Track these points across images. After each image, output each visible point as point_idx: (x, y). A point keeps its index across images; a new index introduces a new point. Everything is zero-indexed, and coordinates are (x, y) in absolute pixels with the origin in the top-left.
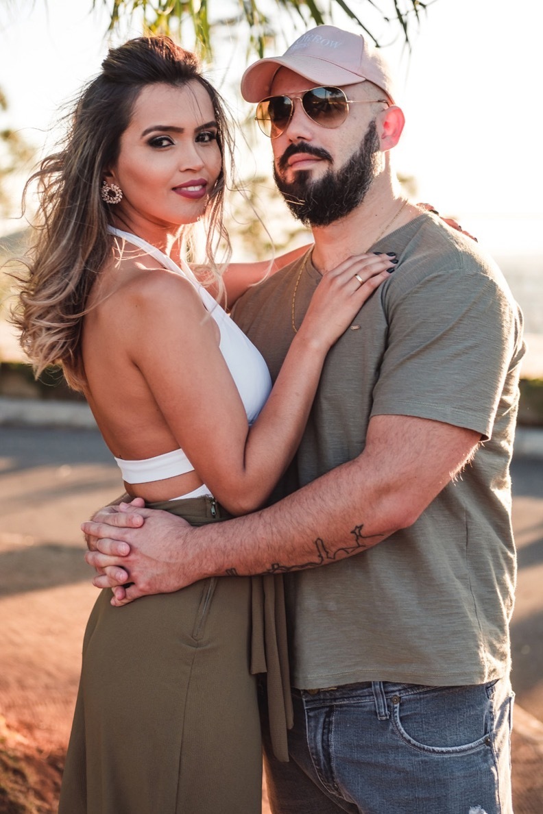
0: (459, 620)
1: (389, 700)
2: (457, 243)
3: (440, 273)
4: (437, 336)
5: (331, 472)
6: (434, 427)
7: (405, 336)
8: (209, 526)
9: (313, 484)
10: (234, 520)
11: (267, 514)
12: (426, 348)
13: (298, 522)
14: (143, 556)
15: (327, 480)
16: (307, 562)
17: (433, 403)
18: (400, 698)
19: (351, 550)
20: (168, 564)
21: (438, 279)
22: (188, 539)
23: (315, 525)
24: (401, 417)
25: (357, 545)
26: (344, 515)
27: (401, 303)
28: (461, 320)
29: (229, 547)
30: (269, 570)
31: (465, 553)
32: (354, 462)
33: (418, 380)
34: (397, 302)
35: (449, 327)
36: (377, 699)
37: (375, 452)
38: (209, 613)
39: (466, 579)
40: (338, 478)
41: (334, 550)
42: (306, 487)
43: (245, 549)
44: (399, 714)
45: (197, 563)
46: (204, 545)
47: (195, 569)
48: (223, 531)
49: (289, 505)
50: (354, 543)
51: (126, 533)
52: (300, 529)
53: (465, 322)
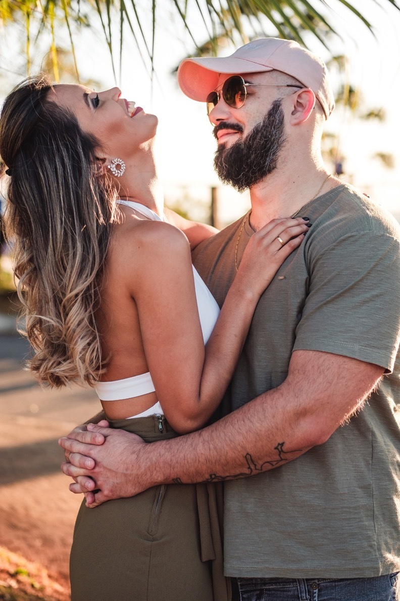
0: (356, 524)
1: (309, 586)
2: (368, 210)
3: (353, 234)
4: (349, 286)
5: (258, 398)
6: (344, 362)
7: (323, 285)
8: (158, 443)
9: (244, 408)
10: (178, 439)
11: (206, 434)
12: (340, 295)
13: (230, 440)
14: (105, 468)
15: (255, 405)
16: (239, 473)
17: (344, 341)
18: (319, 584)
19: (275, 463)
20: (125, 475)
21: (352, 239)
22: (141, 453)
23: (244, 442)
24: (317, 353)
25: (279, 459)
26: (269, 434)
27: (321, 258)
28: (369, 273)
29: (174, 461)
30: (208, 479)
31: (370, 467)
32: (277, 389)
33: (333, 322)
34: (317, 257)
35: (359, 279)
36: (300, 586)
37: (295, 382)
38: (161, 512)
39: (369, 488)
40: (263, 403)
41: (261, 463)
42: (238, 410)
43: (188, 462)
44: (318, 599)
45: (149, 474)
46: (154, 459)
47: (147, 479)
48: (170, 447)
49: (223, 425)
50: (277, 458)
51: (91, 449)
52: (232, 446)
53: (373, 275)
